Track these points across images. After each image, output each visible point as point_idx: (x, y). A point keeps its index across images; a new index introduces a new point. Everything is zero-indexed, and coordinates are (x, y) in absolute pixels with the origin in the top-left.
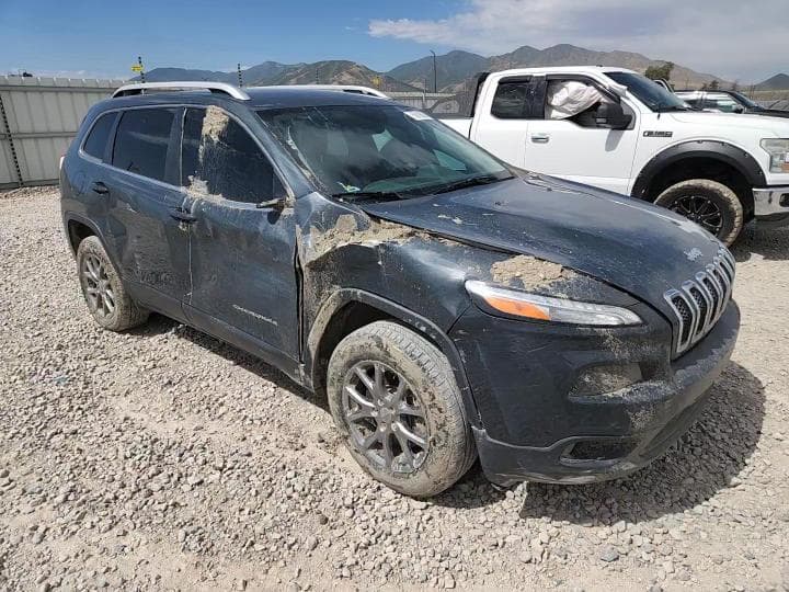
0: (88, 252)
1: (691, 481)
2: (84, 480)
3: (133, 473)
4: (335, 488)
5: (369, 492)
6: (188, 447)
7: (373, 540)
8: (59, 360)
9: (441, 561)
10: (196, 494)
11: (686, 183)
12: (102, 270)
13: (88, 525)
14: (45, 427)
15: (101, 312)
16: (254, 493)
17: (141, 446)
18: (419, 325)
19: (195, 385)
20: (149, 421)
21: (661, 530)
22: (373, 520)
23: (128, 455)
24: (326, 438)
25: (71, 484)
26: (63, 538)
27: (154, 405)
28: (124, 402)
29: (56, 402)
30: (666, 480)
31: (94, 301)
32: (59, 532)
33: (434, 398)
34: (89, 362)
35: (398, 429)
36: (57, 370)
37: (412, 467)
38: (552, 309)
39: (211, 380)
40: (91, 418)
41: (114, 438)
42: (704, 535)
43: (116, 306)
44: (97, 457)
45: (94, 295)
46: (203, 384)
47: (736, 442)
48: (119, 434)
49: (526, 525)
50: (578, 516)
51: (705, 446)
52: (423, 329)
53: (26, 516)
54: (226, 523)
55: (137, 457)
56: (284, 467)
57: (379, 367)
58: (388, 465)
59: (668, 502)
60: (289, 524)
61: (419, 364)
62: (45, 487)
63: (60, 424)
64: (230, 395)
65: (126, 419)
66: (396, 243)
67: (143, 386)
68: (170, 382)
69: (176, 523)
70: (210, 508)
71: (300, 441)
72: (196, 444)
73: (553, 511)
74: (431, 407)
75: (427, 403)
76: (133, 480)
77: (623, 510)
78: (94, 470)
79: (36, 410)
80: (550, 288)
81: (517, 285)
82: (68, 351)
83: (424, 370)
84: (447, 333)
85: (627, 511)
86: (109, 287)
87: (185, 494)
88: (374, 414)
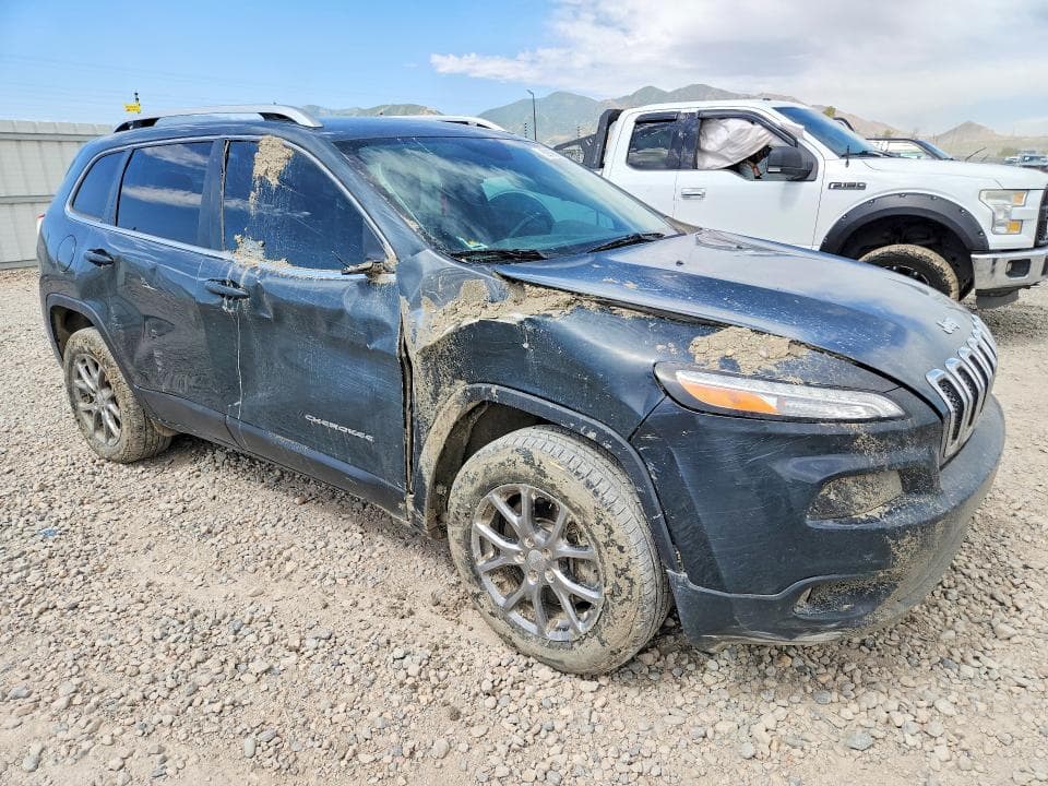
0: (81, 350)
1: (951, 634)
2: (94, 675)
3: (167, 660)
4: (464, 668)
5: (514, 671)
6: (246, 621)
7: (529, 738)
8: (44, 506)
9: (630, 763)
10: (264, 687)
11: (885, 249)
12: (103, 375)
13: (107, 740)
14: (29, 602)
15: (100, 436)
16: (349, 681)
17: (175, 622)
18: (586, 431)
19: (246, 534)
20: (184, 585)
21: (925, 704)
22: (525, 711)
23: (158, 634)
24: (444, 599)
25: (75, 681)
26: (69, 761)
27: (190, 563)
28: (144, 562)
29: (43, 565)
30: (917, 635)
31: (90, 422)
32: (63, 751)
33: (611, 531)
34: (87, 507)
35: (555, 579)
36: (42, 520)
37: (577, 631)
38: (780, 399)
39: (268, 526)
40: (96, 585)
41: (135, 612)
42: (982, 707)
43: (124, 427)
44: (112, 641)
45: (89, 412)
46: (258, 532)
47: (999, 580)
48: (141, 606)
49: (741, 706)
50: (810, 689)
51: (961, 588)
52: (592, 435)
53: (10, 732)
54: (313, 726)
55: (172, 639)
56: (388, 642)
57: (528, 493)
58: (541, 632)
59: (925, 664)
60: (405, 722)
61: (589, 485)
62: (37, 687)
63: (51, 596)
64: (299, 545)
65: (149, 585)
66: (550, 316)
67: (170, 538)
68: (209, 532)
69: (239, 730)
70: (287, 705)
71: (407, 605)
72: (256, 616)
73: (774, 684)
74: (606, 545)
75: (602, 540)
76: (168, 671)
77: (869, 679)
78: (108, 659)
79: (14, 577)
80: (775, 370)
81: (729, 366)
82: (55, 494)
83: (596, 493)
84: (629, 440)
85: (874, 679)
86: (113, 399)
87: (247, 688)
88: (518, 560)
